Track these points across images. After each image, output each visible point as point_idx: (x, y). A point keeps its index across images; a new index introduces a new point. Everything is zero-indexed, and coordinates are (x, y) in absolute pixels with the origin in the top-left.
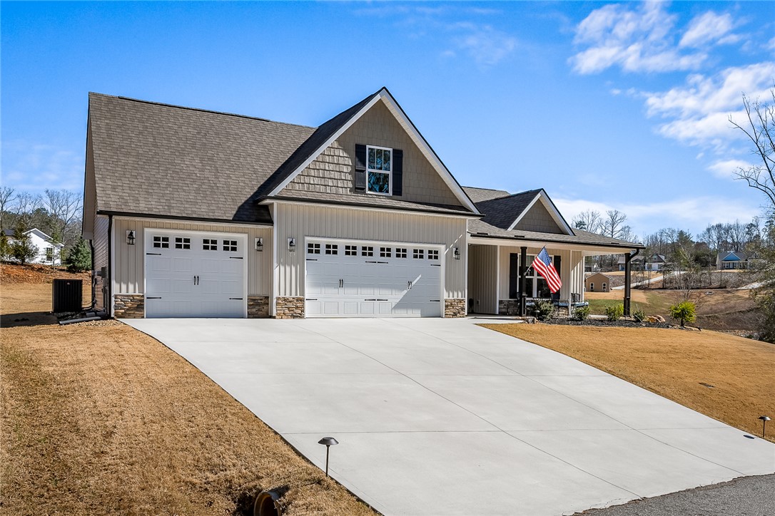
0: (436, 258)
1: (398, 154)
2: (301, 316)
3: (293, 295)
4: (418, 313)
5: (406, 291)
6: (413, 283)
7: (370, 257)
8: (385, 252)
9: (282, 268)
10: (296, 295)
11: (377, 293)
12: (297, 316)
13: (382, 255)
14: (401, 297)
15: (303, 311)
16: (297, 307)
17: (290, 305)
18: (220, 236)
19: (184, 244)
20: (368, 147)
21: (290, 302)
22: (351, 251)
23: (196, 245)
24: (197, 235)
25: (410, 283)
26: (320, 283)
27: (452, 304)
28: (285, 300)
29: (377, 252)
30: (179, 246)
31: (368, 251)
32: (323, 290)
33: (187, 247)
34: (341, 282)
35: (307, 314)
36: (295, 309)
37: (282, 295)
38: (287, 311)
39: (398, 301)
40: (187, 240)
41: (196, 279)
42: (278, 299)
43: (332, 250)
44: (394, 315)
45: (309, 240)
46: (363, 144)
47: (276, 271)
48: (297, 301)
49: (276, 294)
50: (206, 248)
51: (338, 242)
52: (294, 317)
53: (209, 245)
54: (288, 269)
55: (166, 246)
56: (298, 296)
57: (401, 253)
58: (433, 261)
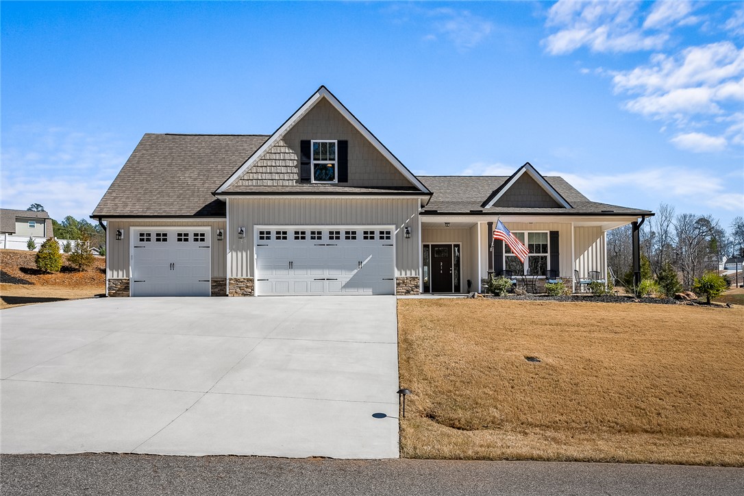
0: (388, 238)
1: (343, 145)
2: (251, 294)
3: (244, 276)
4: (370, 291)
5: (356, 271)
6: (364, 263)
7: (318, 240)
8: (334, 235)
9: (234, 254)
10: (247, 276)
11: (327, 274)
12: (248, 295)
13: (331, 238)
14: (351, 276)
15: (253, 290)
16: (247, 287)
17: (241, 285)
18: (191, 230)
19: (162, 237)
20: (312, 141)
21: (241, 282)
22: (300, 236)
23: (172, 238)
24: (172, 230)
25: (360, 263)
26: (271, 266)
27: (404, 282)
28: (236, 280)
29: (325, 236)
30: (158, 240)
31: (317, 235)
32: (274, 272)
33: (165, 240)
34: (291, 263)
35: (257, 293)
36: (246, 288)
37: (234, 276)
38: (238, 290)
39: (348, 280)
40: (165, 235)
41: (172, 266)
42: (231, 279)
43: (282, 235)
44: (344, 293)
45: (258, 228)
46: (308, 139)
47: (229, 256)
48: (248, 281)
49: (229, 276)
50: (180, 240)
51: (287, 229)
52: (244, 295)
53: (182, 237)
54: (239, 254)
55: (148, 240)
56: (249, 277)
57: (351, 235)
58: (385, 241)
